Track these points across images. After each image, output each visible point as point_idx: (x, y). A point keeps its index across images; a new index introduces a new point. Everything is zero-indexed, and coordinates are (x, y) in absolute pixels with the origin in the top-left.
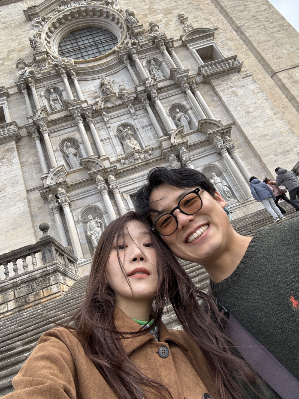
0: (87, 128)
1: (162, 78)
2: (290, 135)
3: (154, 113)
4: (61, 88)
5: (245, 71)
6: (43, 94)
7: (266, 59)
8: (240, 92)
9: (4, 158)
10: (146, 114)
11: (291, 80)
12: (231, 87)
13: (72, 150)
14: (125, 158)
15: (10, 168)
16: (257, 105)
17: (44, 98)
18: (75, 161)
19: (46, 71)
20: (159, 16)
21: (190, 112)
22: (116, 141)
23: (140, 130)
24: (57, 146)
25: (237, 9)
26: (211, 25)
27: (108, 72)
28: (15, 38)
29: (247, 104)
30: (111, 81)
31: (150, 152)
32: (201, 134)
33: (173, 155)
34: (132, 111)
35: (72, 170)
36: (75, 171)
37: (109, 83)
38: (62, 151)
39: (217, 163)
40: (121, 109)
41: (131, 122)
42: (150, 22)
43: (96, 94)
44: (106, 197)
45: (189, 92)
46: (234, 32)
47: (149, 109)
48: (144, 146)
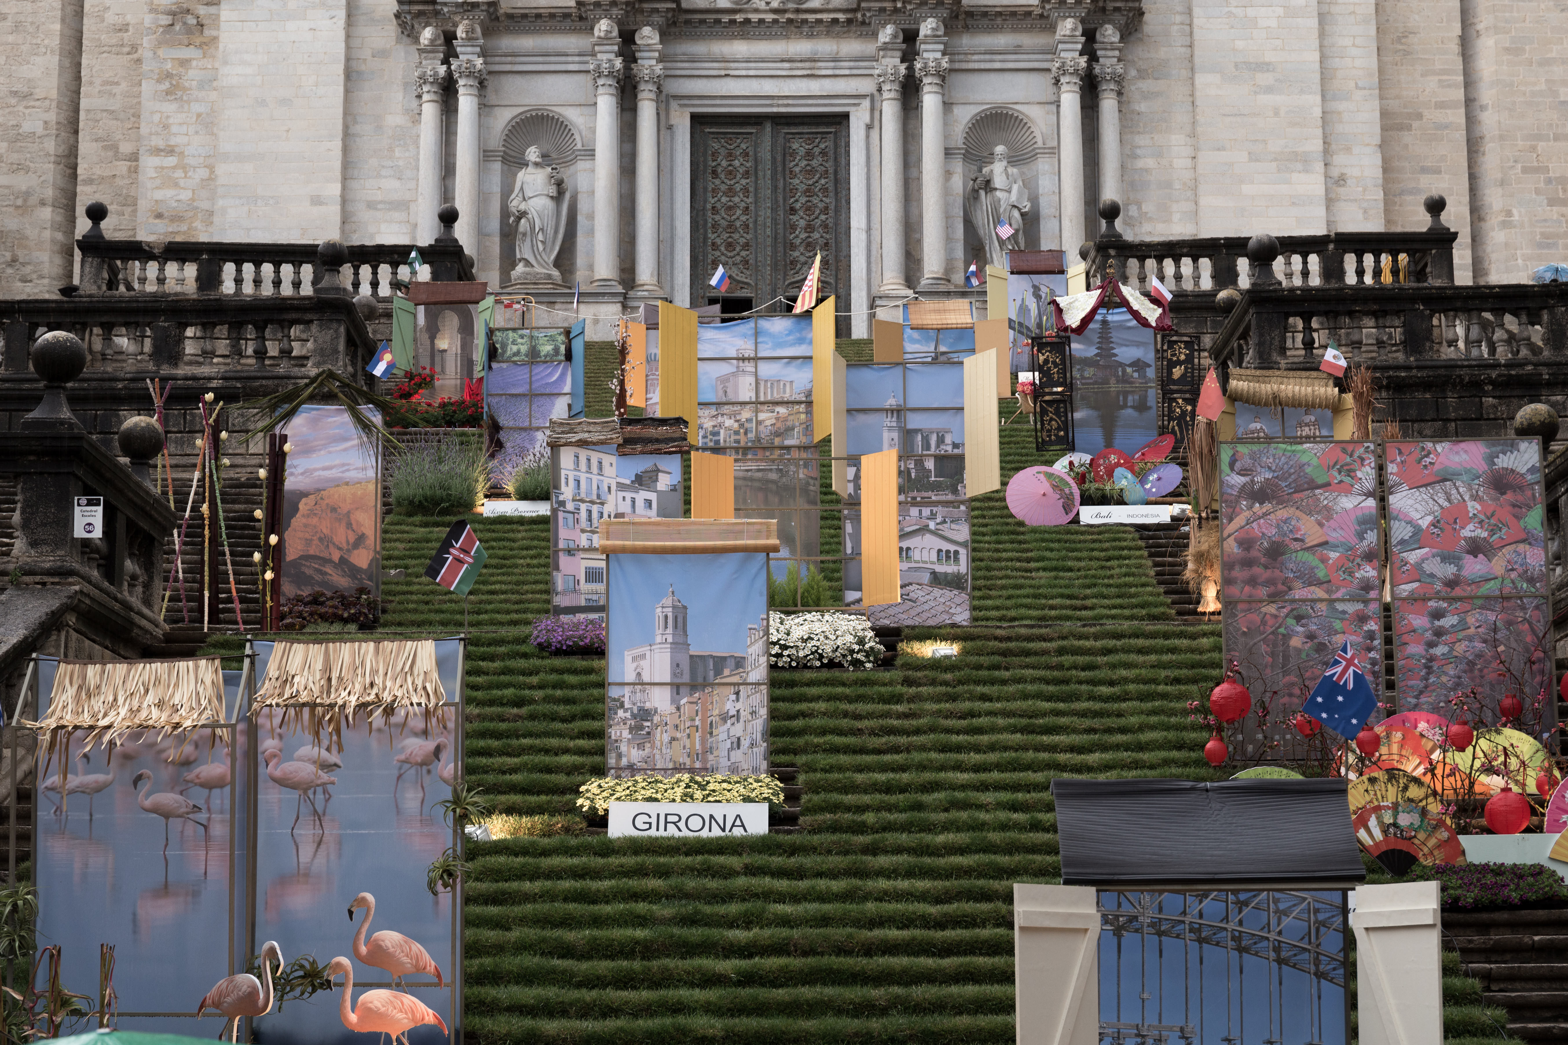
44: (607, 101)
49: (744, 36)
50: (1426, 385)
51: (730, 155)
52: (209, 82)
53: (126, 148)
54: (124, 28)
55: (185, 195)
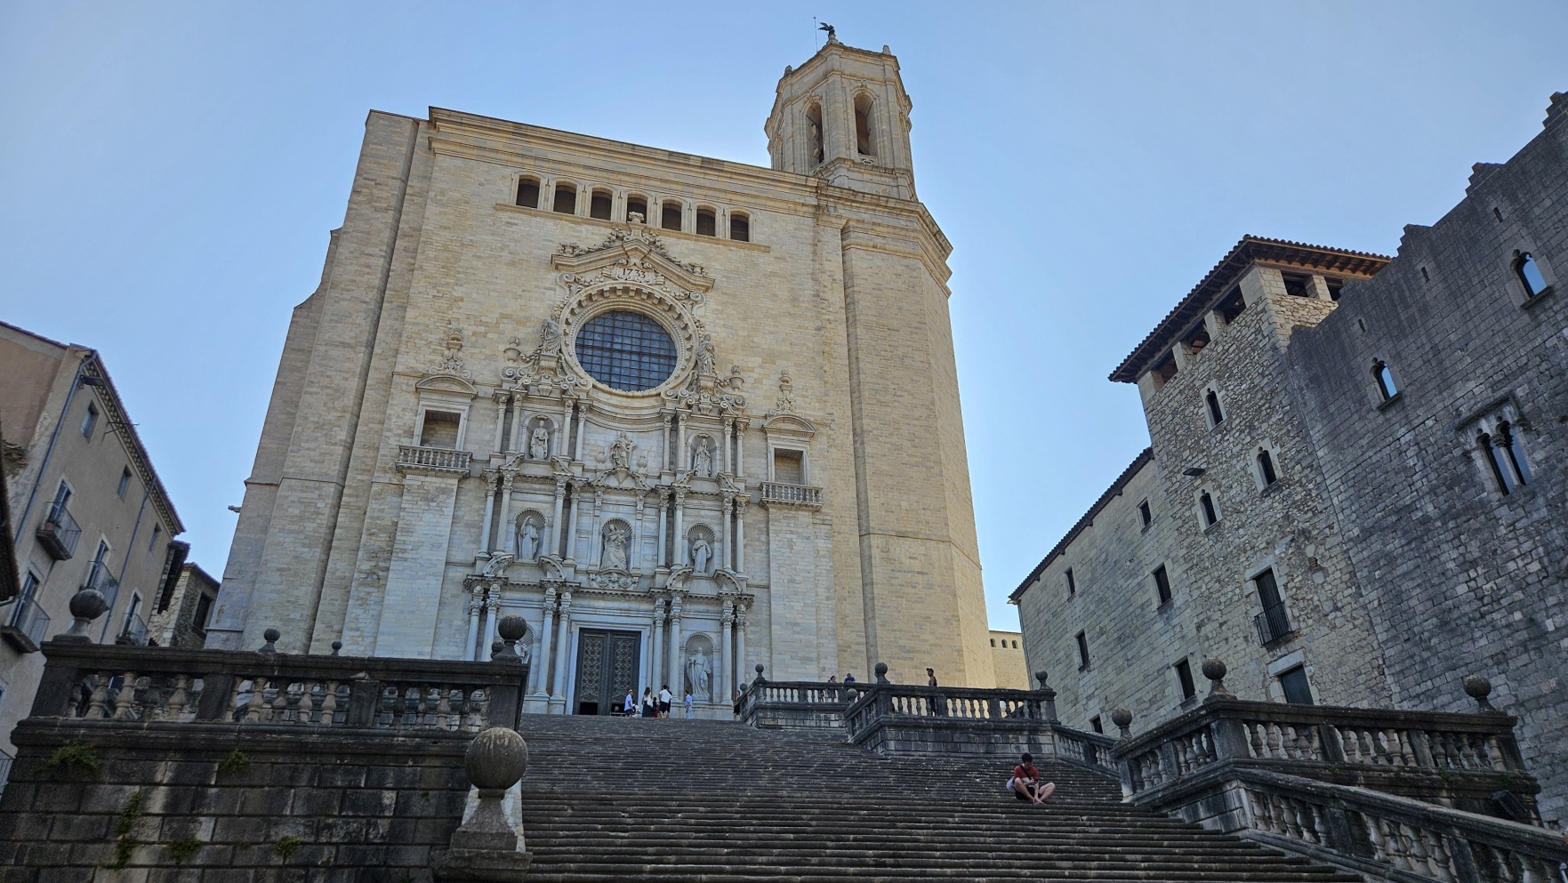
0: (568, 503)
1: (706, 473)
2: (829, 637)
3: (668, 522)
4: (556, 426)
5: (826, 514)
6: (527, 422)
7: (870, 505)
8: (800, 545)
9: (432, 501)
10: (657, 519)
11: (884, 555)
12: (792, 532)
13: (532, 532)
14: (598, 573)
15: (435, 520)
16: (811, 575)
17: (525, 430)
18: (528, 547)
19: (546, 387)
20: (754, 359)
21: (717, 545)
22: (597, 539)
23: (638, 540)
24: (514, 516)
25: (878, 396)
26: (821, 414)
27: (634, 426)
28: (520, 292)
29: (798, 567)
30: (632, 445)
31: (636, 579)
32: (713, 585)
33: (661, 600)
34: (640, 506)
35: (520, 561)
36: (523, 565)
37: (627, 445)
38: (518, 526)
39: (713, 636)
40: (627, 495)
41: (632, 522)
42: (736, 363)
43: (601, 456)
44: (549, 620)
45: (728, 517)
46: (851, 437)
47: (664, 515)
48: (631, 566)
49: (603, 599)
50: (947, 727)
51: (593, 646)
52: (381, 602)
53: (336, 627)
54: (344, 578)
55: (362, 648)
